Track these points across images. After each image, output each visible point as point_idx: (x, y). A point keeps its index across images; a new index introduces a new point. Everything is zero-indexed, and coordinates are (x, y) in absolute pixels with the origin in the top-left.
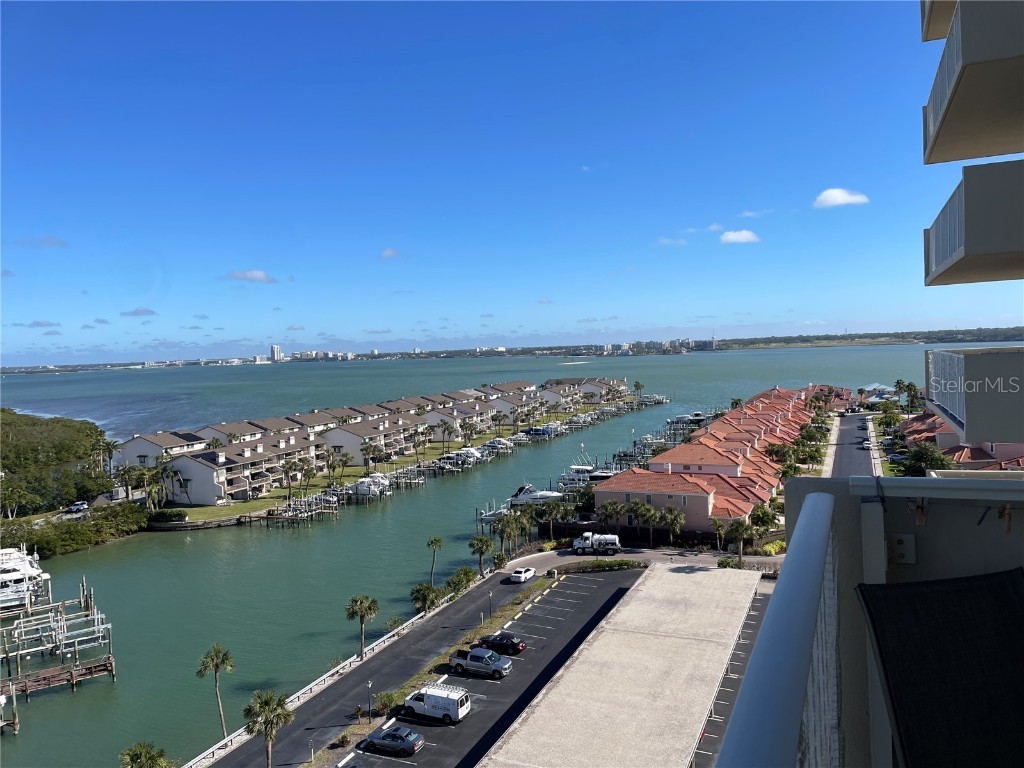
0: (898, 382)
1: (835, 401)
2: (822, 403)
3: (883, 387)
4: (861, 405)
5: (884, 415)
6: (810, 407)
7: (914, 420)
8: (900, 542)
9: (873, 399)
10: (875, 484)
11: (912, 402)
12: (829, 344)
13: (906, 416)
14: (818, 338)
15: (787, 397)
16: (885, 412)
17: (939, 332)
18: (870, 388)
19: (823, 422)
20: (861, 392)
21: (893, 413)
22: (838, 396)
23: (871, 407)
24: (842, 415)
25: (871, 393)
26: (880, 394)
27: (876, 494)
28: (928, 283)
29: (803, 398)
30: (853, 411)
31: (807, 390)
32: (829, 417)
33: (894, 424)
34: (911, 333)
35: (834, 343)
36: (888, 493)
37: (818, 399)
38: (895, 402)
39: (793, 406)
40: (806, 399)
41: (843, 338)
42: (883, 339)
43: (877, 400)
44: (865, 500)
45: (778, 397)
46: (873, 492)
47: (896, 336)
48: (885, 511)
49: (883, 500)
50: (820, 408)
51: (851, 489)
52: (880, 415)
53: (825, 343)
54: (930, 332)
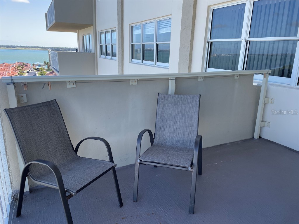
0: (44, 62)
1: (25, 68)
2: (21, 68)
3: (40, 63)
4: (34, 69)
5: (41, 72)
6: (17, 70)
7: (50, 73)
8: (22, 97)
9: (37, 67)
10: (10, 79)
11: (49, 68)
12: (22, 49)
13: (47, 72)
14: (18, 47)
15: (9, 66)
16: (41, 71)
17: (55, 47)
18: (36, 64)
19: (22, 74)
20: (33, 65)
21: (44, 71)
22: (26, 66)
23: (37, 69)
24: (28, 72)
25: (36, 65)
26: (39, 66)
27: (11, 82)
28: (48, 30)
29: (14, 66)
30: (32, 71)
31: (15, 63)
32: (24, 72)
33: (44, 74)
34: (47, 47)
35: (24, 48)
36: (15, 81)
37: (19, 67)
38: (44, 68)
39: (11, 69)
40: (15, 67)
41: (26, 47)
42: (39, 48)
43: (39, 67)
44: (8, 84)
45: (5, 66)
46: (10, 81)
47: (43, 48)
48: (15, 87)
49: (14, 83)
50: (20, 70)
51: (3, 81)
52: (40, 72)
53: (20, 48)
54: (52, 47)
